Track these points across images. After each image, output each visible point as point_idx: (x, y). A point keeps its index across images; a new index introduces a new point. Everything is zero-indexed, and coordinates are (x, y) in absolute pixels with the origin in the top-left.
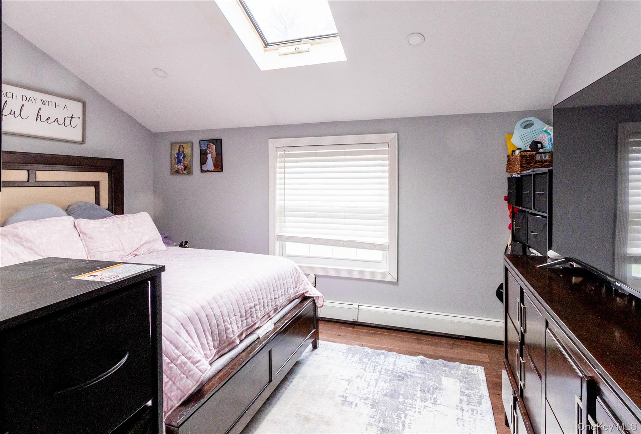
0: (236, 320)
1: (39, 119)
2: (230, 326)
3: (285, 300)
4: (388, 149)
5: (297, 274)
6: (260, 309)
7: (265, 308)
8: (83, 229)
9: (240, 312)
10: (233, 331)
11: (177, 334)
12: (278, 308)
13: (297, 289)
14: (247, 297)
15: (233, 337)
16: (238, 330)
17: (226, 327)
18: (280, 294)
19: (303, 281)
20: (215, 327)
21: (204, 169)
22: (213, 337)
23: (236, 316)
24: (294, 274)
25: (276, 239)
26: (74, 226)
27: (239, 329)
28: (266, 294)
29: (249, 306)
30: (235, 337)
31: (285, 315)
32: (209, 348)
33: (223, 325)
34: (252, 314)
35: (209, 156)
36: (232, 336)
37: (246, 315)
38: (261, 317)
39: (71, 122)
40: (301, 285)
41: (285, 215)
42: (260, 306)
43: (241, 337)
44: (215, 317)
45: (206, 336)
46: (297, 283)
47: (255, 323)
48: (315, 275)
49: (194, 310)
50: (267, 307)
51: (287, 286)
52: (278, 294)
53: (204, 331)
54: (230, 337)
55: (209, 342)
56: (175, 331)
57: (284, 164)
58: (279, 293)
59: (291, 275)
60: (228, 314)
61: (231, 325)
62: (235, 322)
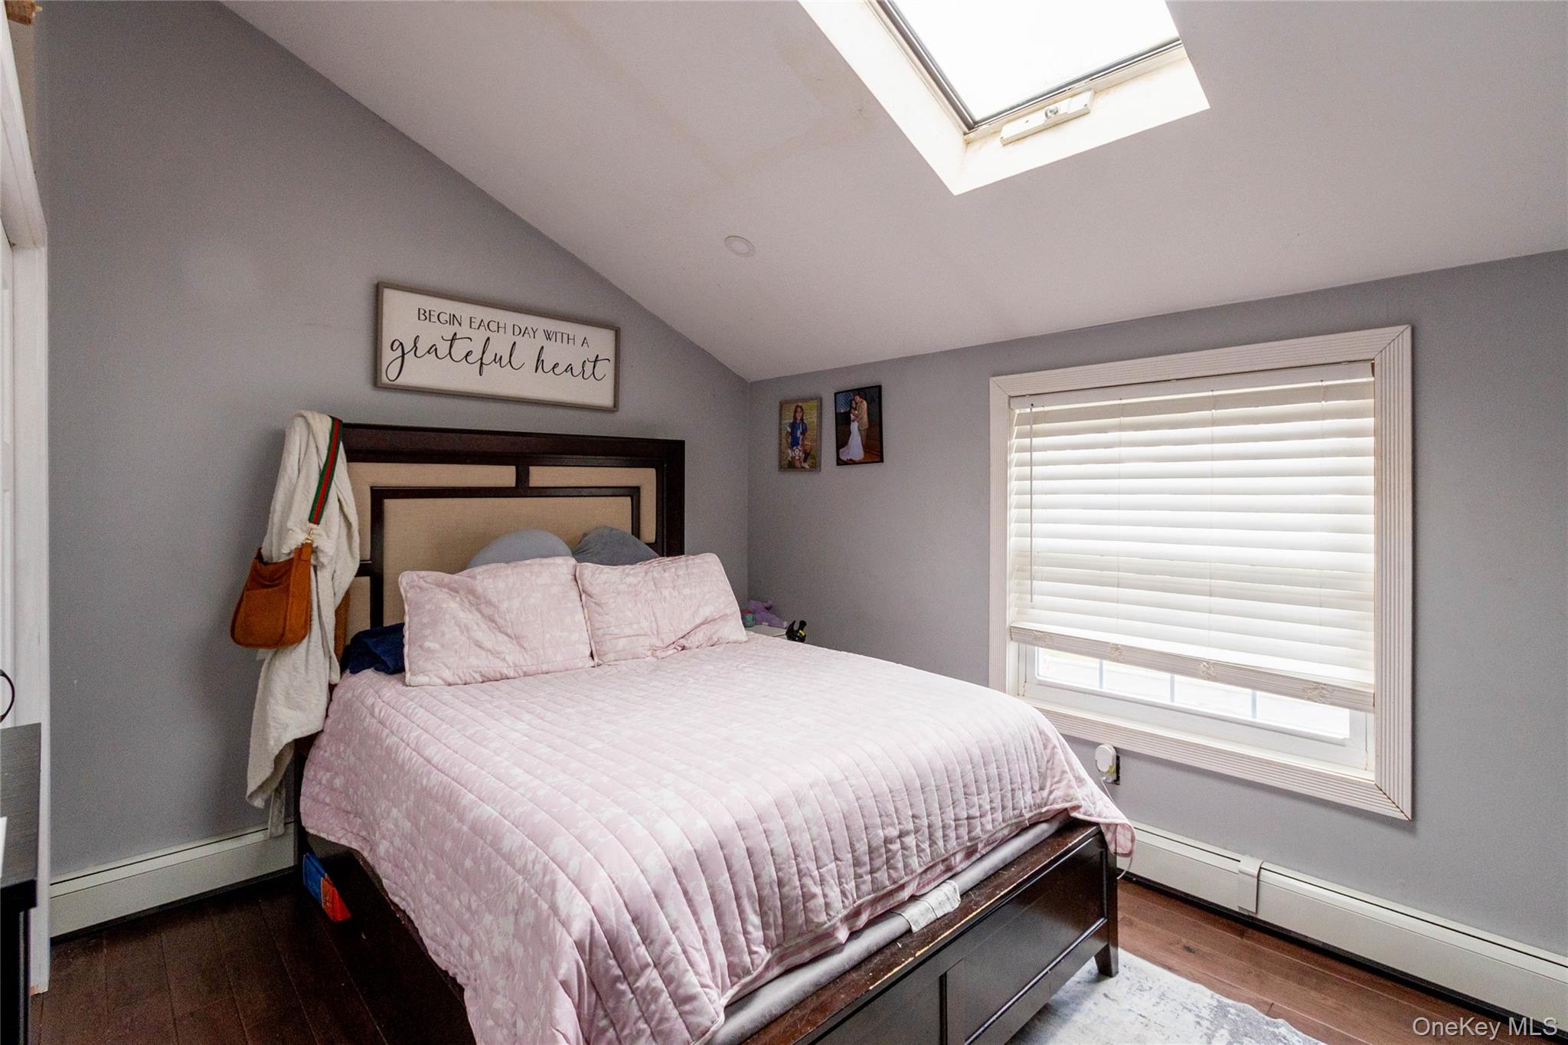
0: (838, 871)
1: (540, 367)
2: (820, 888)
3: (1004, 825)
4: (1372, 379)
5: (1045, 748)
6: (918, 846)
7: (936, 844)
8: (587, 583)
9: (853, 851)
10: (827, 905)
11: (655, 900)
12: (980, 846)
13: (1045, 793)
14: (878, 807)
15: (826, 923)
16: (843, 902)
17: (804, 890)
18: (988, 807)
19: (1064, 772)
20: (771, 887)
21: (844, 458)
22: (763, 915)
23: (838, 862)
24: (1035, 749)
25: (1008, 637)
26: (573, 577)
27: (845, 900)
28: (940, 805)
29: (882, 834)
30: (832, 922)
31: (1001, 869)
32: (748, 946)
33: (798, 883)
34: (893, 858)
35: (854, 426)
36: (823, 917)
37: (871, 859)
38: (920, 871)
39: (595, 370)
40: (1058, 782)
41: (1031, 576)
42: (920, 838)
43: (856, 922)
44: (774, 860)
45: (741, 912)
46: (1044, 775)
47: (902, 887)
48: (1114, 748)
49: (715, 833)
50: (941, 843)
51: (1011, 783)
52: (980, 807)
53: (737, 898)
54: (816, 920)
55: (750, 928)
56: (652, 889)
57: (1029, 439)
58: (981, 802)
59: (1026, 753)
60: (815, 854)
61: (821, 885)
62: (834, 879)
